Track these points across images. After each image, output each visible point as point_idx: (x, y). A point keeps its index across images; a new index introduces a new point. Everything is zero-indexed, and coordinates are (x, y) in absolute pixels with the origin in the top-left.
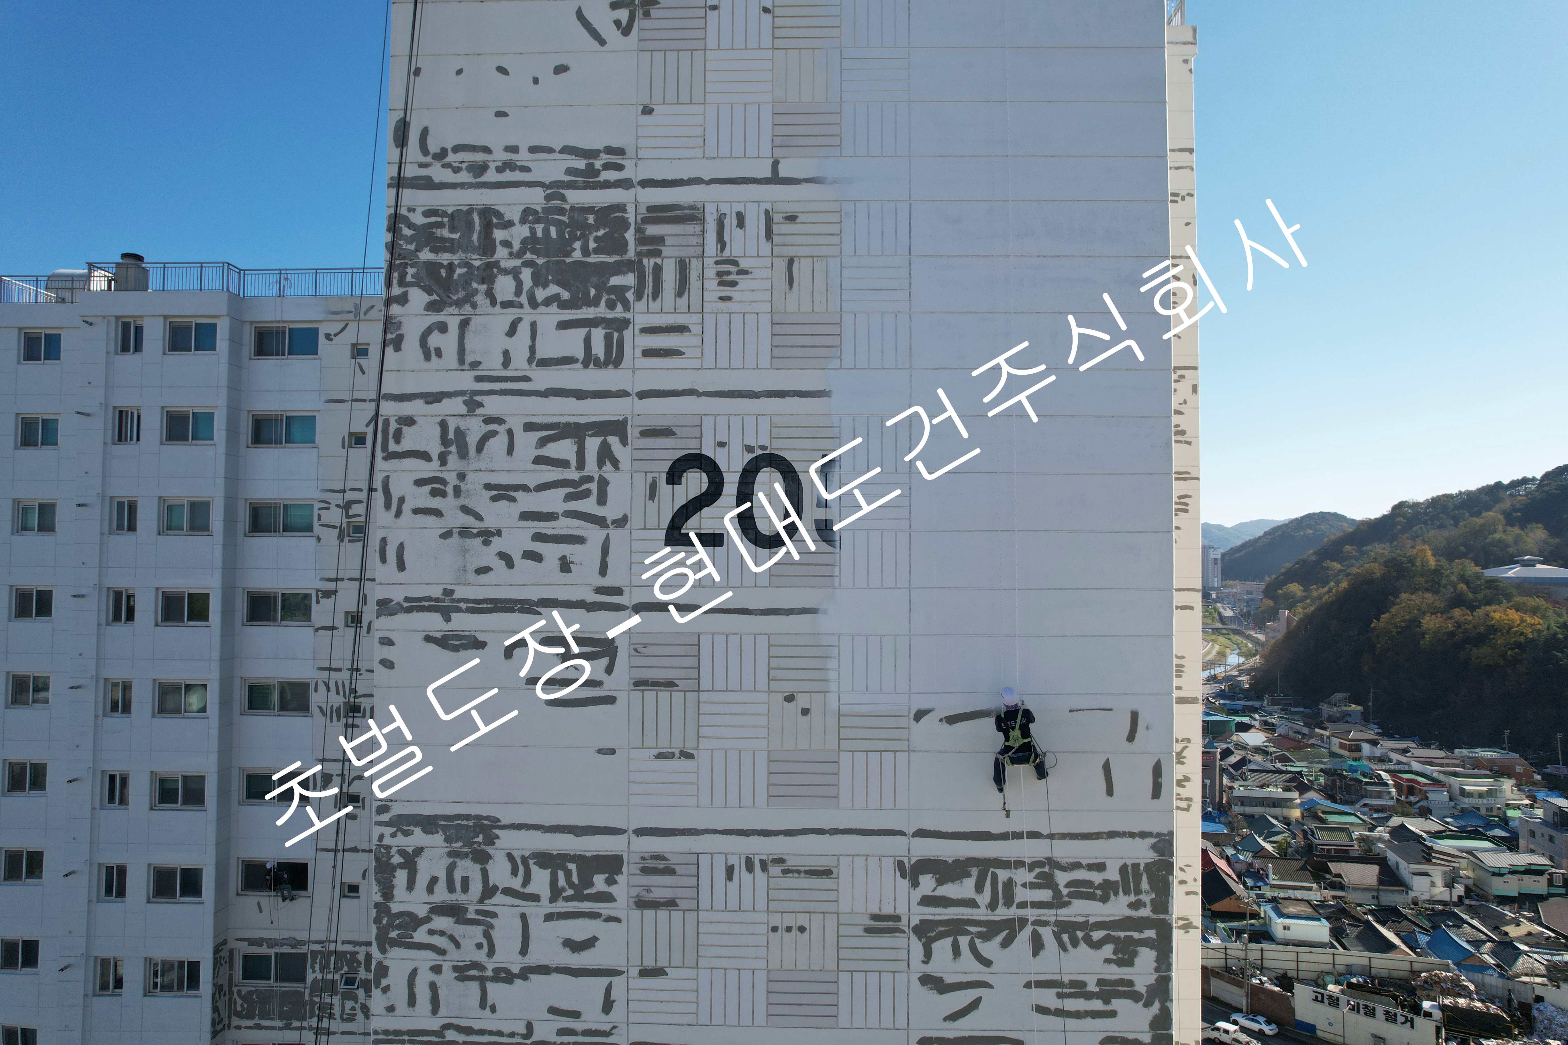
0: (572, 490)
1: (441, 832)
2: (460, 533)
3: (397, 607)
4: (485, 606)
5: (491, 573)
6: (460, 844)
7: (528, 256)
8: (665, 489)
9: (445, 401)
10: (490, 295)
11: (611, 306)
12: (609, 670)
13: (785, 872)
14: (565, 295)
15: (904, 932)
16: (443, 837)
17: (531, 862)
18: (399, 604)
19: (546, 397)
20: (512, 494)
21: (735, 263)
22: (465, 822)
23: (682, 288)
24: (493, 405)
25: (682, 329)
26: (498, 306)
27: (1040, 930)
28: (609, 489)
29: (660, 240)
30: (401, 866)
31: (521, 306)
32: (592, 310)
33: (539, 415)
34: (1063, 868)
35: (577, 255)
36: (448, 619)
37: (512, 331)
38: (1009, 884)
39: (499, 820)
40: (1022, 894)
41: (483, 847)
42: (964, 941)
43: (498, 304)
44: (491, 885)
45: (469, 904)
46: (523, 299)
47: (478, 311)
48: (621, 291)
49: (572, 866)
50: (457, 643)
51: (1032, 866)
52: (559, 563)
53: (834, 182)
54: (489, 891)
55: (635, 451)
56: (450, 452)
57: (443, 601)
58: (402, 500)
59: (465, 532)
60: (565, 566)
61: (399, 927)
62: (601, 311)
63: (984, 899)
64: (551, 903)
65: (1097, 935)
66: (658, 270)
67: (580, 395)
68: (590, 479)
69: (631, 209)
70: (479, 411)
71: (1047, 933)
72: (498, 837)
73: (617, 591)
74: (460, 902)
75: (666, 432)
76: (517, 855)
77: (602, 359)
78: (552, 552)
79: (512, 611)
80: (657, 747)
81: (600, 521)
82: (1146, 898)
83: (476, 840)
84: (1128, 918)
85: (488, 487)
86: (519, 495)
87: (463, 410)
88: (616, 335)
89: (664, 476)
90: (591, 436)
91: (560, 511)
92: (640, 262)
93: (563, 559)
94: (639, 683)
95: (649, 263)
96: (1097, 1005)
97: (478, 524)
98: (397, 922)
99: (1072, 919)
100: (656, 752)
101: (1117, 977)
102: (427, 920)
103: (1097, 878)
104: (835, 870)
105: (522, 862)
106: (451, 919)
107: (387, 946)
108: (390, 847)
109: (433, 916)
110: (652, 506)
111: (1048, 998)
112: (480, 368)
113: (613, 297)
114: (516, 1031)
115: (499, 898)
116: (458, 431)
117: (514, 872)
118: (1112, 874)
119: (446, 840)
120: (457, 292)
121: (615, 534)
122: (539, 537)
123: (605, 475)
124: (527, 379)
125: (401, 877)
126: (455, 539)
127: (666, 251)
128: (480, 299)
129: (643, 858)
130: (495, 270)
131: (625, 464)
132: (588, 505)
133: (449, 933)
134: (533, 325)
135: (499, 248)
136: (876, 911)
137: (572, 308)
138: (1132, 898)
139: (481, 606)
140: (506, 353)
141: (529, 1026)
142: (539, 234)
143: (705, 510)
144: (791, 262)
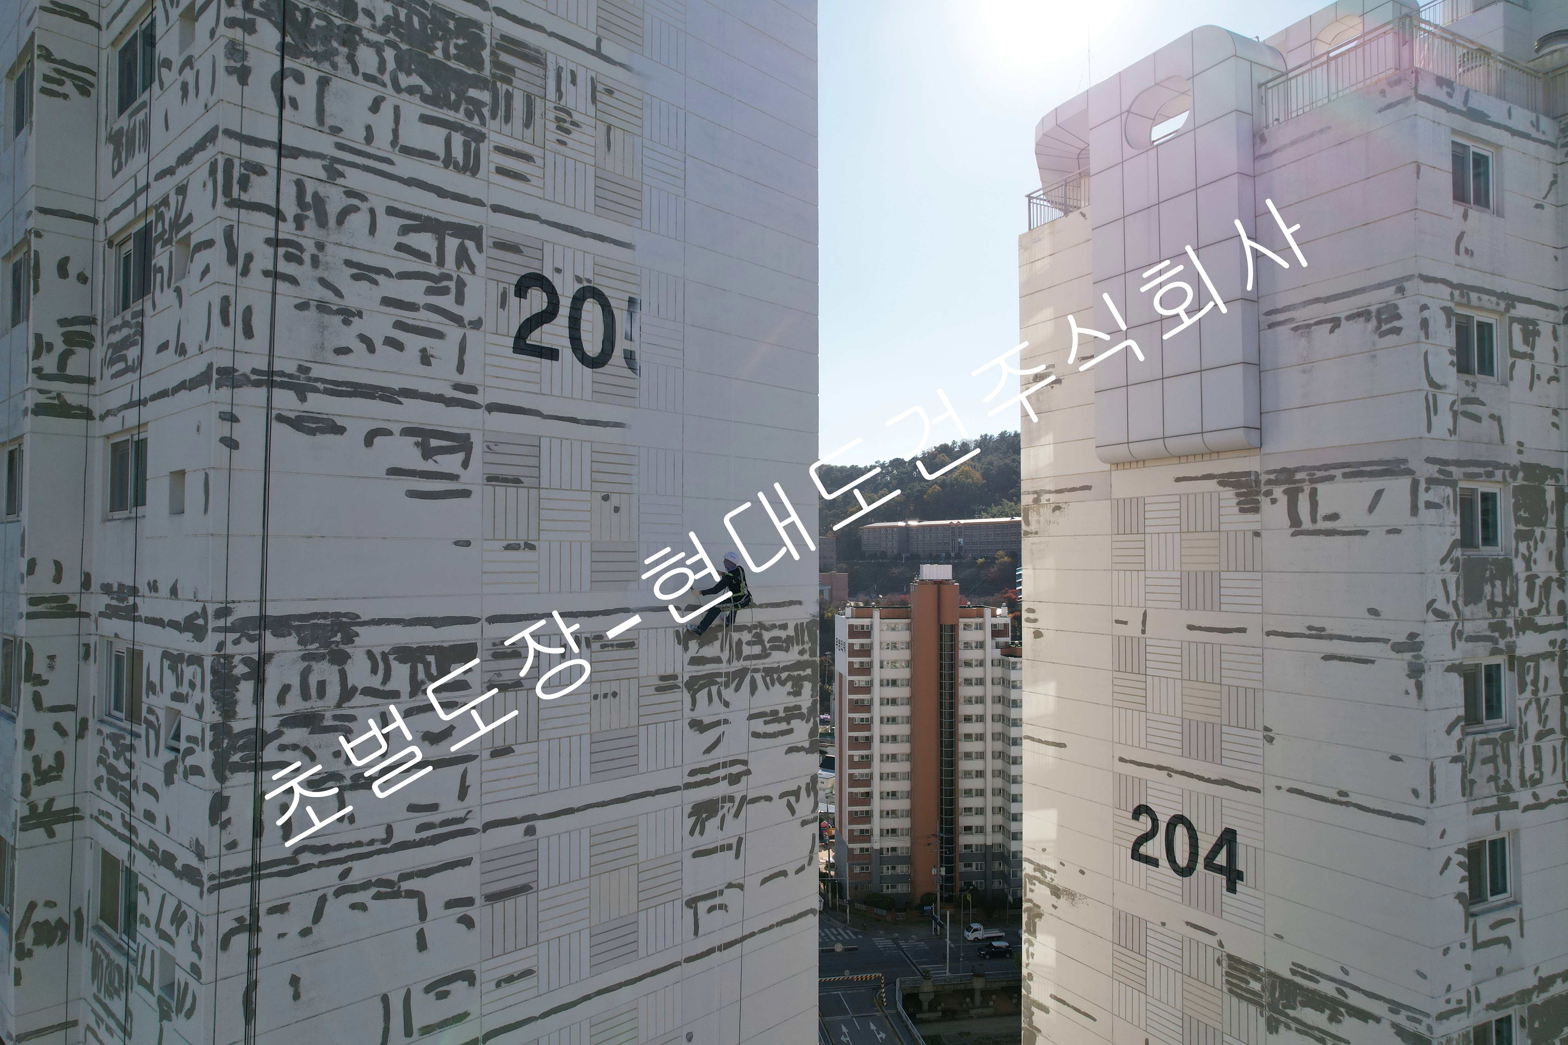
0: (433, 285)
1: (294, 634)
2: (318, 307)
3: (243, 378)
4: (344, 389)
5: (351, 354)
6: (316, 645)
7: (391, 35)
8: (513, 300)
9: (302, 160)
10: (351, 59)
11: (469, 115)
12: (465, 464)
13: (603, 646)
14: (428, 90)
15: (679, 687)
16: (297, 639)
17: (391, 657)
18: (244, 375)
19: (409, 185)
20: (374, 276)
21: (570, 115)
22: (322, 621)
23: (528, 122)
24: (355, 179)
25: (528, 158)
26: (360, 77)
27: (755, 675)
28: (466, 290)
29: (511, 69)
30: (246, 677)
31: (384, 85)
32: (452, 113)
33: (400, 201)
34: (767, 629)
35: (438, 54)
36: (303, 399)
37: (375, 107)
38: (740, 642)
39: (358, 617)
40: (747, 650)
41: (342, 646)
42: (714, 689)
43: (360, 74)
44: (349, 686)
45: (324, 710)
46: (386, 78)
47: (339, 73)
48: (478, 104)
49: (431, 658)
50: (314, 426)
51: (750, 629)
52: (419, 354)
53: (639, 74)
54: (347, 693)
55: (489, 260)
56: (307, 217)
57: (298, 378)
58: (249, 258)
59: (323, 307)
60: (426, 358)
61: (243, 748)
62: (459, 117)
63: (725, 656)
64: (410, 697)
65: (784, 675)
66: (509, 96)
67: (441, 193)
68: (449, 277)
69: (487, 29)
70: (340, 181)
71: (758, 677)
72: (357, 635)
73: (472, 390)
74: (316, 709)
75: (515, 249)
76: (377, 652)
77: (461, 163)
78: (414, 343)
79: (372, 397)
80: (506, 539)
81: (458, 320)
82: (807, 646)
83: (334, 639)
84: (799, 662)
85: (349, 263)
86: (381, 278)
87: (323, 175)
88: (473, 145)
89: (512, 290)
90: (451, 235)
91: (421, 304)
92: (494, 84)
93: (423, 351)
94: (491, 479)
95: (502, 87)
96: (783, 726)
97: (337, 300)
98: (241, 742)
99: (771, 666)
100: (505, 543)
101: (793, 704)
102: (278, 734)
103: (783, 634)
104: (636, 642)
105: (383, 659)
106: (305, 729)
107: (228, 773)
108: (233, 656)
109: (285, 730)
110: (503, 314)
111: (759, 725)
112: (341, 134)
113: (471, 107)
114: (376, 837)
115: (358, 700)
116: (316, 195)
117: (374, 671)
118: (791, 632)
119: (300, 643)
120: (315, 44)
121: (471, 334)
122: (400, 325)
123: (462, 276)
124: (390, 162)
125: (246, 689)
126: (312, 313)
127: (516, 82)
128: (340, 60)
129: (494, 644)
130: (357, 38)
131: (480, 268)
132: (447, 302)
133: (303, 745)
134: (397, 109)
135: (361, 15)
136: (663, 673)
137: (435, 105)
138: (800, 647)
139: (340, 388)
140: (369, 128)
141: (389, 830)
142: (402, 18)
143: (545, 326)
144: (609, 129)
